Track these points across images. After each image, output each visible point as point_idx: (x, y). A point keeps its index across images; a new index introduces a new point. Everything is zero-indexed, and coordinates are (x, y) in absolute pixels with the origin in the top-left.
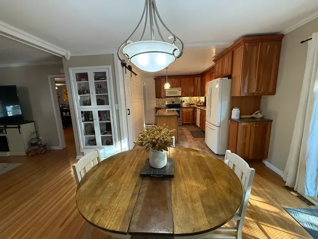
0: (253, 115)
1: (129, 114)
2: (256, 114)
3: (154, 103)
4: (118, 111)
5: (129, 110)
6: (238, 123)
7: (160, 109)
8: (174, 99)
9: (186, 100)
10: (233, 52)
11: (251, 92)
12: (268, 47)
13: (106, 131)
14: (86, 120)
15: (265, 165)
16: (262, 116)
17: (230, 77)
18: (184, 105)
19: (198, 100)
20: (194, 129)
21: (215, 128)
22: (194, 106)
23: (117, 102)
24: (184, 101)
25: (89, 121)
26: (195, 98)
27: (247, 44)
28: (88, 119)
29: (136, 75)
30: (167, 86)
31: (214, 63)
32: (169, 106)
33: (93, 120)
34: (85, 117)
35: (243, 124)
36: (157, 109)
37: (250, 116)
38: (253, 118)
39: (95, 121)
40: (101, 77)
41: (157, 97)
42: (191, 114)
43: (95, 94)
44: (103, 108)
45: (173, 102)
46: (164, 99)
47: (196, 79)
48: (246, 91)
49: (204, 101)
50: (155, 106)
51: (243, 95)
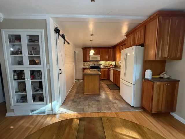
0: (161, 76)
1: (61, 73)
2: (163, 75)
3: (82, 65)
4: (49, 71)
5: (60, 69)
6: (154, 83)
7: (86, 69)
8: (95, 63)
9: (103, 63)
10: (145, 26)
11: (164, 57)
12: (177, 21)
13: (38, 89)
14: (18, 79)
15: (173, 117)
16: (168, 77)
17: (143, 45)
18: (102, 66)
19: (110, 63)
20: (109, 83)
21: (131, 85)
22: (108, 67)
23: (48, 63)
24: (101, 64)
25: (21, 79)
26: (108, 62)
27: (161, 17)
28: (21, 77)
29: (69, 43)
30: (92, 52)
31: (126, 37)
32: (92, 67)
33: (24, 79)
34: (18, 75)
35: (158, 83)
36: (84, 69)
37: (158, 76)
38: (161, 78)
39: (26, 79)
40: (35, 40)
41: (83, 61)
42: (106, 73)
43: (27, 55)
44: (35, 68)
45: (94, 65)
46: (88, 62)
47: (110, 50)
48: (160, 56)
49: (114, 64)
50: (82, 67)
51: (157, 59)
